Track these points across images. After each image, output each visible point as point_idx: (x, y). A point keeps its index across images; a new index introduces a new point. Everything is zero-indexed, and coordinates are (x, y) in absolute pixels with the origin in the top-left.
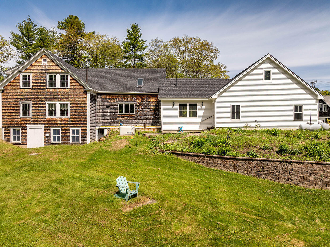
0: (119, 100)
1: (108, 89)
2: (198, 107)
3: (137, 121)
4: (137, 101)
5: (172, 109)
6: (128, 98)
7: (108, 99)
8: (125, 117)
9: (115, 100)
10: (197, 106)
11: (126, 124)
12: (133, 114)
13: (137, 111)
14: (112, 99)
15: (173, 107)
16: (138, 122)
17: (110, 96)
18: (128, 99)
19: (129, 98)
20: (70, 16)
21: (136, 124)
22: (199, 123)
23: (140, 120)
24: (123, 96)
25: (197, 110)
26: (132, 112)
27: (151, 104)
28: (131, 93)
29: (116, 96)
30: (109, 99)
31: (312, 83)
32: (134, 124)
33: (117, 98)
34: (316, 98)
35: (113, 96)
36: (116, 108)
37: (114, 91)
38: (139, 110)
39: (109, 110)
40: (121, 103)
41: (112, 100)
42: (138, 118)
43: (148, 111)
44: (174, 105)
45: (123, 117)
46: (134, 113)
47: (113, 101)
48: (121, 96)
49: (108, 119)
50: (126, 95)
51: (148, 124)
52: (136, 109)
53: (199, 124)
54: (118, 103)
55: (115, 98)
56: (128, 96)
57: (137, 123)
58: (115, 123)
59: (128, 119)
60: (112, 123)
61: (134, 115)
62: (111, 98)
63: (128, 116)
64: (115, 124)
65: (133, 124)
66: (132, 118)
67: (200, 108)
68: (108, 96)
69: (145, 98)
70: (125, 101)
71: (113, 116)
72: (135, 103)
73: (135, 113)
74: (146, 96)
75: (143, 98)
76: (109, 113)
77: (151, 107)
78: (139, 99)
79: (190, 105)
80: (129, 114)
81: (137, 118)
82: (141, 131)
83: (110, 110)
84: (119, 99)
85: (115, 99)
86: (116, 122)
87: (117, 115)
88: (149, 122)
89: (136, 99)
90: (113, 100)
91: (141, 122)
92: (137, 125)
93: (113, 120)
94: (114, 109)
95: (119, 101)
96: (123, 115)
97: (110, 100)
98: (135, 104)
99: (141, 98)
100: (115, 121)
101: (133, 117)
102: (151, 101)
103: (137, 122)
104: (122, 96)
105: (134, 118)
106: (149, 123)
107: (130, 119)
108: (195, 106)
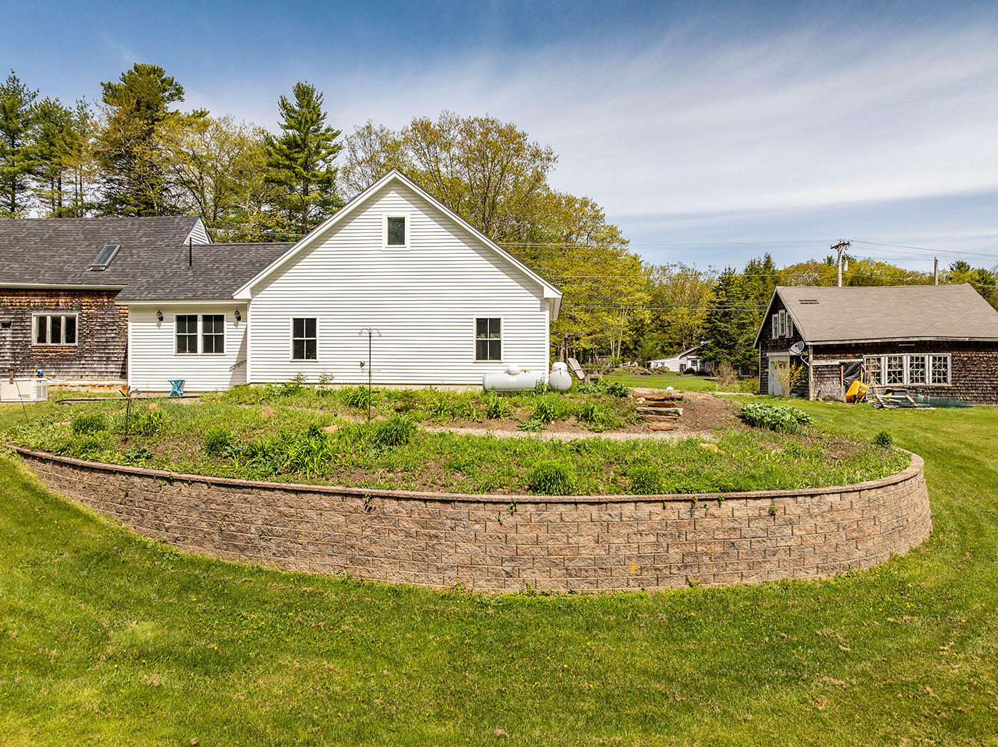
0: (34, 306)
1: (11, 277)
2: (227, 326)
3: (83, 364)
4: (84, 308)
5: (156, 331)
6: (60, 300)
7: (6, 304)
8: (50, 354)
9: (24, 306)
10: (225, 323)
11: (53, 374)
12: (73, 344)
13: (84, 336)
14: (18, 304)
15: (159, 326)
16: (85, 366)
17: (12, 296)
18: (60, 304)
19: (62, 300)
20: (135, 68)
21: (80, 374)
22: (229, 370)
23: (90, 362)
24: (47, 296)
25: (225, 333)
26: (70, 339)
27: (120, 318)
28: (66, 286)
29: (26, 295)
30: (9, 304)
31: (837, 246)
32: (75, 374)
33: (30, 302)
34: (541, 295)
35: (19, 295)
36: (27, 328)
37: (25, 282)
38: (88, 334)
39: (8, 335)
40: (42, 314)
41: (16, 306)
42: (86, 357)
43: (113, 335)
44: (161, 319)
45: (46, 352)
46: (74, 342)
47: (20, 309)
48: (40, 295)
49: (6, 358)
50: (54, 293)
51: (112, 372)
52: (79, 330)
53: (231, 373)
54: (33, 314)
55: (24, 299)
56: (59, 296)
57: (83, 370)
58: (24, 368)
59: (60, 360)
60: (15, 371)
61: (75, 347)
62: (16, 300)
63: (58, 350)
64: (25, 374)
65: (72, 374)
66: (68, 355)
67: (234, 327)
68: (8, 296)
69: (105, 300)
70: (52, 309)
71: (18, 351)
72: (77, 314)
73: (76, 344)
74: (107, 295)
75: (98, 300)
76: (7, 343)
77: (120, 325)
78: (87, 302)
79: (206, 319)
80: (61, 344)
81: (81, 357)
82: (90, 391)
83: (13, 333)
84: (36, 304)
85: (26, 304)
86: (28, 368)
87: (30, 347)
88: (114, 366)
89: (81, 302)
90: (21, 305)
91: (93, 366)
92: (82, 376)
93: (18, 362)
94: (22, 330)
95: (36, 308)
96: (46, 347)
97: (11, 305)
98: (77, 317)
99: (93, 301)
100: (24, 365)
101: (72, 352)
102: (121, 309)
103: (81, 366)
104: (43, 295)
105: (75, 355)
106: (113, 370)
107: (64, 358)
108: (220, 323)
